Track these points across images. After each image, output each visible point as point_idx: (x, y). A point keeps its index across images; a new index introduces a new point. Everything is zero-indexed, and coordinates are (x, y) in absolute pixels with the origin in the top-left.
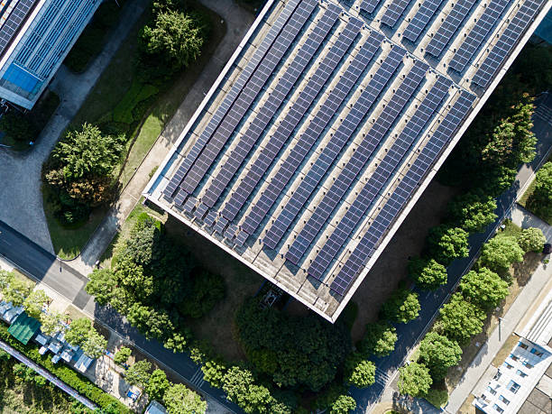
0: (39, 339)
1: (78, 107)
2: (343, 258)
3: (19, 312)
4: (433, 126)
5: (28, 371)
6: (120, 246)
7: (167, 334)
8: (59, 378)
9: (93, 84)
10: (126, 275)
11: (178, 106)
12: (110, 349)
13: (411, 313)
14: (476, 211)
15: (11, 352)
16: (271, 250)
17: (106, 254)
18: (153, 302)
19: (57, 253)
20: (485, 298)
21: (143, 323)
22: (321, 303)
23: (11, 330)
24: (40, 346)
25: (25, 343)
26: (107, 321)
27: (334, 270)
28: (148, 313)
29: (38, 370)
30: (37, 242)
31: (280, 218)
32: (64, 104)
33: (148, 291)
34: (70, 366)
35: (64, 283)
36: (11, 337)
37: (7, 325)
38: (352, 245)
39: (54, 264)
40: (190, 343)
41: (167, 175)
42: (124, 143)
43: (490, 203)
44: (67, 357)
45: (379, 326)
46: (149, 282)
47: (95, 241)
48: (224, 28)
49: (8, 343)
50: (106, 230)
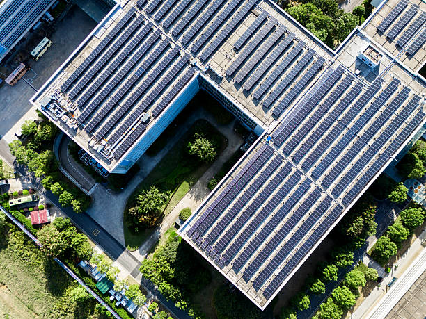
0: (111, 291)
1: (148, 173)
2: (272, 278)
3: (103, 276)
4: (322, 218)
5: (103, 308)
6: (159, 248)
7: (178, 300)
8: (118, 314)
9: (158, 161)
10: (161, 266)
11: (198, 179)
12: (146, 302)
13: (305, 306)
14: (342, 258)
15: (95, 296)
16: (236, 269)
17: (151, 250)
18: (173, 282)
19: (126, 246)
20: (343, 303)
21: (166, 293)
22: (258, 299)
23: (98, 285)
24: (111, 295)
25: (104, 293)
26: (146, 286)
27: (267, 283)
28: (169, 288)
29: (107, 308)
30: (117, 239)
31: (243, 253)
32: (141, 170)
33: (172, 277)
34: (125, 308)
35: (128, 263)
36: (97, 288)
37: (96, 282)
38: (277, 272)
39: (124, 252)
40: (189, 306)
41: (190, 224)
42: (169, 195)
43: (350, 255)
44: (124, 304)
45: (288, 310)
46: (172, 271)
47: (147, 243)
48: (227, 144)
49: (94, 291)
50: (153, 237)
